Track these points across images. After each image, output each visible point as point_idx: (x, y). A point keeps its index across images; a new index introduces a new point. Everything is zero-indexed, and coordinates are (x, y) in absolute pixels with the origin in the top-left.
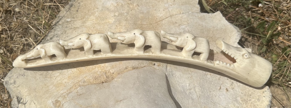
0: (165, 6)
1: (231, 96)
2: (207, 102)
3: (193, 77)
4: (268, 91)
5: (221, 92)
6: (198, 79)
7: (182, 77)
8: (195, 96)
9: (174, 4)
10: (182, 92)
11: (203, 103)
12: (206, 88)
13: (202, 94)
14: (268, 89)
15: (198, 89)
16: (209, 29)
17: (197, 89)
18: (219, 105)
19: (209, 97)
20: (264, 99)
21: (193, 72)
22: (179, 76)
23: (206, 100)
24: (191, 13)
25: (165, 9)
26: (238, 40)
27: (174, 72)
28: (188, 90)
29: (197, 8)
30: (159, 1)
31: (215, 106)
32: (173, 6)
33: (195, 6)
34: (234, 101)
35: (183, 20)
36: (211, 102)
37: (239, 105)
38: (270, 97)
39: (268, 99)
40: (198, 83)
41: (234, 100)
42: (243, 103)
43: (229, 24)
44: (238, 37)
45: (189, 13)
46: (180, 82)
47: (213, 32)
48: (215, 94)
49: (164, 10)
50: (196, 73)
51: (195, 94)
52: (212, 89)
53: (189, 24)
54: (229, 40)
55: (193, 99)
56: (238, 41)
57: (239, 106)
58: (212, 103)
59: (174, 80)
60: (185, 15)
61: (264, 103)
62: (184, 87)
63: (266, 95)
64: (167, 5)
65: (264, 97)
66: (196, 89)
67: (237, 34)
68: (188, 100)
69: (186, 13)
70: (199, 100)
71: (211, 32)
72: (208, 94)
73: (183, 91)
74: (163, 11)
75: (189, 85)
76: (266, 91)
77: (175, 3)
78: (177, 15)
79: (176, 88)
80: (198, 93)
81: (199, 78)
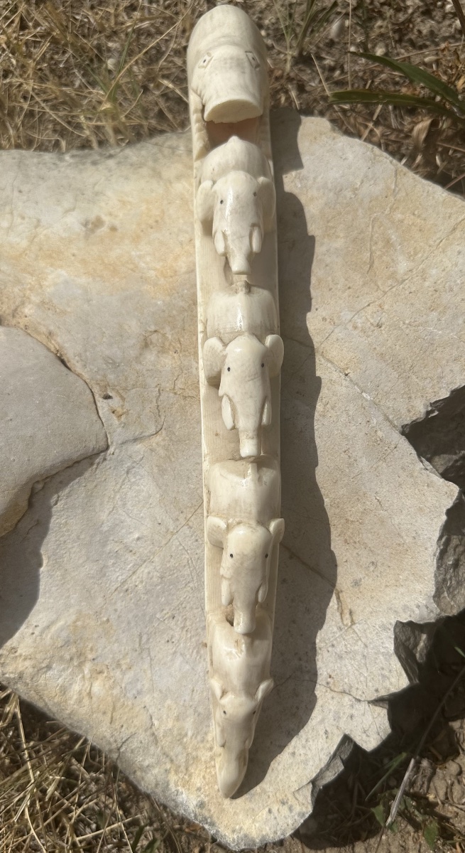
0: (342, 314)
1: (205, 694)
2: (129, 623)
3: (175, 537)
4: (296, 817)
5: (198, 652)
6: (183, 556)
7: (148, 506)
8: (116, 576)
9: (363, 331)
10: (101, 529)
11: (116, 610)
12: (173, 600)
13: (142, 596)
14: (303, 815)
15: (149, 573)
16: (361, 494)
17: (146, 571)
18: (146, 666)
19: (151, 621)
20: (260, 814)
21: (191, 527)
22: (144, 494)
23: (130, 616)
24: (367, 400)
25: (328, 320)
26: (409, 619)
27: (142, 472)
28: (122, 546)
29: (409, 411)
30: (349, 288)
31: (135, 654)
32: (355, 332)
33: (410, 398)
34: (195, 711)
35: (327, 391)
36: (140, 636)
37: (195, 735)
38: (275, 832)
39: (268, 828)
40: (168, 565)
41: (200, 709)
42: (208, 745)
43: (430, 549)
44: (417, 611)
45: (364, 394)
46: (129, 505)
47: (365, 512)
48: (177, 637)
49: (324, 319)
50: (197, 540)
51: (124, 571)
52: (186, 619)
53: (324, 416)
54: (386, 586)
55: (102, 572)
56: (405, 619)
57: (190, 734)
58: (138, 640)
59: (118, 486)
60: (347, 387)
61: (248, 822)
62: (122, 528)
63: (278, 819)
64: (349, 317)
65: (270, 811)
66: (144, 566)
67: (422, 601)
68: (88, 558)
69: (357, 384)
70: (116, 593)
71: (360, 507)
72: (158, 616)
73: (105, 528)
74: (321, 318)
75: (138, 539)
76: (291, 809)
77: (370, 333)
78: (329, 365)
79: (97, 504)
80: (136, 582)
81: (187, 556)
